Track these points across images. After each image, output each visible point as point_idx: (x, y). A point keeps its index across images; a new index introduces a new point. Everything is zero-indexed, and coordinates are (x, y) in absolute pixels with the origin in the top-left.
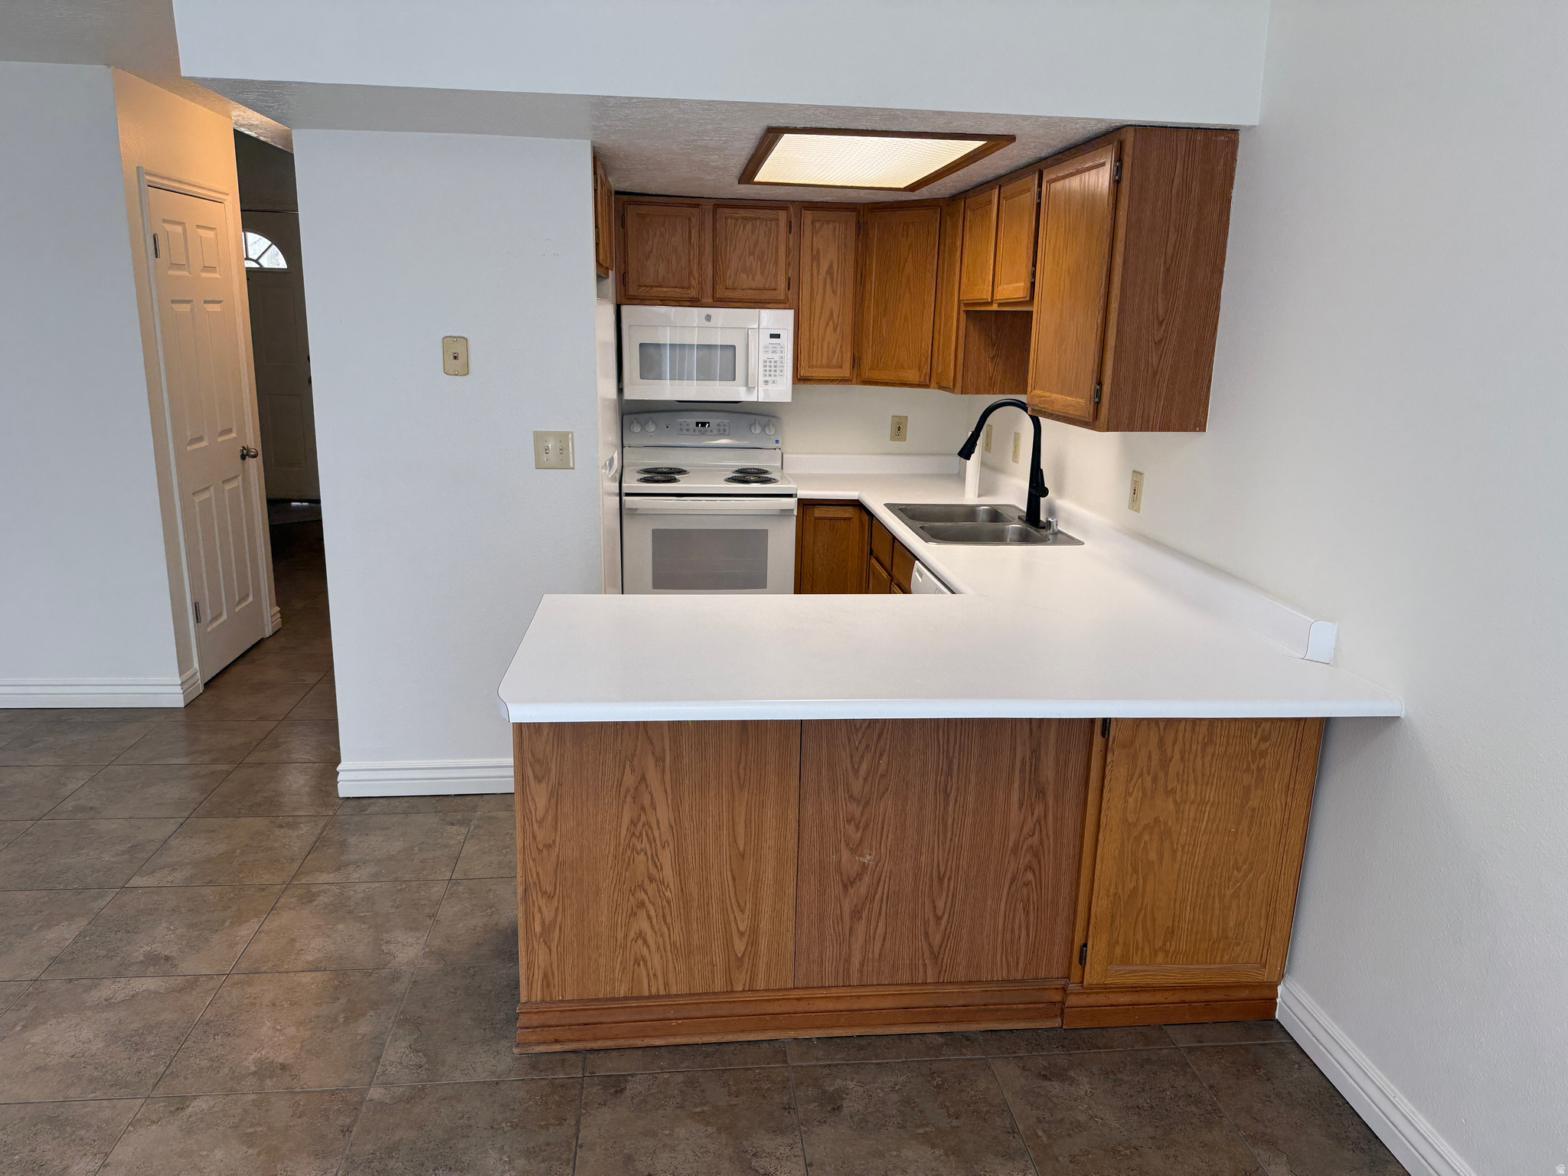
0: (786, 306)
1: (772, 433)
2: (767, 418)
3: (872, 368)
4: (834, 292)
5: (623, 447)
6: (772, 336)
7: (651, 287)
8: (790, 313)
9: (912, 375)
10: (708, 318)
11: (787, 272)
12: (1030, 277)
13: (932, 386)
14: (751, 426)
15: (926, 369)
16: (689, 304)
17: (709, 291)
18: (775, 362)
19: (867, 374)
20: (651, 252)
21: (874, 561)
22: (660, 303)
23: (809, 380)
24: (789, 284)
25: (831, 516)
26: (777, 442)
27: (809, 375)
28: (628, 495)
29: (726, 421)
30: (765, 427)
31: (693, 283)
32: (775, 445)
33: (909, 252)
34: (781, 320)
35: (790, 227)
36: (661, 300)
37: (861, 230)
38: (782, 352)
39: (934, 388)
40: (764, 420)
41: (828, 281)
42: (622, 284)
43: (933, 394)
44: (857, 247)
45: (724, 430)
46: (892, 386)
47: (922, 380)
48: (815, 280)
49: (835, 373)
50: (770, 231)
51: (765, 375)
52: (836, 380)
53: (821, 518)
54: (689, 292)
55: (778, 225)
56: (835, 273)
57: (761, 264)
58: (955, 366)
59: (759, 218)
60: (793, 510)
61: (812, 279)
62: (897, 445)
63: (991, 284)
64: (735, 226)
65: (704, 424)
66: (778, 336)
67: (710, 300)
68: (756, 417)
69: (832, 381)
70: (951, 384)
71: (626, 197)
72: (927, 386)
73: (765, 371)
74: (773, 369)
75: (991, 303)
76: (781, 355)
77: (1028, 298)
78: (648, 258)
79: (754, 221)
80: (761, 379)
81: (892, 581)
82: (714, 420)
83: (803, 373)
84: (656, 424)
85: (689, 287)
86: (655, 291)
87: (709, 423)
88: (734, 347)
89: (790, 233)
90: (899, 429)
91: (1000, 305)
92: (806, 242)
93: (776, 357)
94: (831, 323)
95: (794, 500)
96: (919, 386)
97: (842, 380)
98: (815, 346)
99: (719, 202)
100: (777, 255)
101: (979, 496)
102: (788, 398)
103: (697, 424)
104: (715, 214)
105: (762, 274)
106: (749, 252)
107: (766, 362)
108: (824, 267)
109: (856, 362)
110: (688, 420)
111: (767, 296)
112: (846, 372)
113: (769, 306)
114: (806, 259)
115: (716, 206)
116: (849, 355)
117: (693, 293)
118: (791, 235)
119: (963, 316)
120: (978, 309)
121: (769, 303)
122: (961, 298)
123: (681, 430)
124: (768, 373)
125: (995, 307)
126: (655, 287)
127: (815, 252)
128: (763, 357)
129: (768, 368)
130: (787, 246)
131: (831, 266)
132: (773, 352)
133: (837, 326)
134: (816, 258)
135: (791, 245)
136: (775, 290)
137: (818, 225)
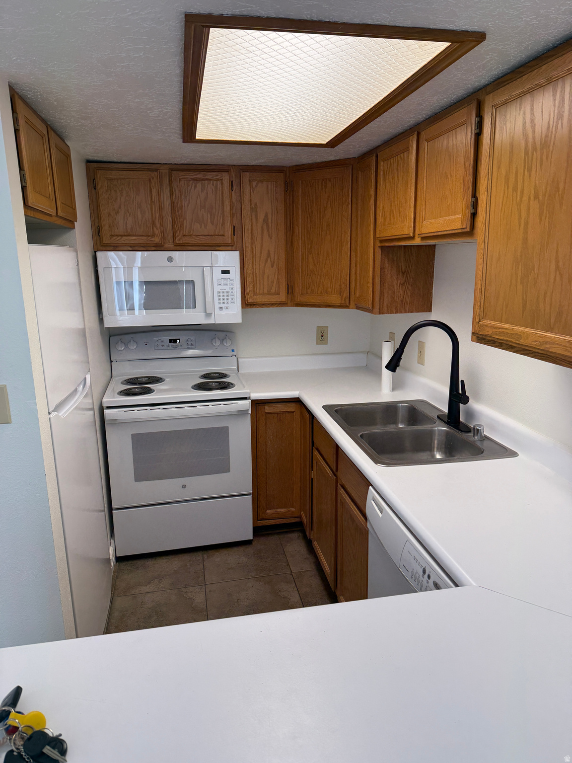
0: (233, 248)
1: (229, 344)
2: (224, 334)
3: (302, 294)
4: (270, 237)
5: (111, 362)
6: (224, 272)
7: (122, 236)
8: (236, 254)
9: (335, 299)
10: (170, 259)
11: (232, 222)
12: (470, 207)
13: (351, 306)
14: (212, 340)
15: (346, 294)
16: (154, 248)
17: (171, 239)
18: (227, 292)
19: (299, 299)
20: (120, 207)
21: (316, 453)
22: (131, 249)
23: (255, 305)
24: (234, 231)
25: (278, 411)
26: (233, 351)
27: (254, 301)
28: (109, 408)
29: (193, 338)
30: (223, 340)
31: (156, 232)
32: (232, 354)
33: (327, 202)
34: (229, 259)
35: (232, 185)
36: (131, 246)
37: (289, 187)
38: (232, 284)
39: (353, 309)
40: (222, 335)
41: (265, 227)
42: (97, 234)
43: (352, 312)
44: (285, 201)
45: (192, 344)
46: (319, 307)
47: (343, 302)
48: (254, 228)
49: (274, 299)
50: (216, 188)
51: (220, 303)
52: (276, 304)
53: (270, 413)
54: (153, 239)
55: (222, 184)
56: (270, 221)
57: (211, 215)
58: (373, 291)
59: (207, 179)
60: (248, 410)
61: (252, 226)
62: (322, 348)
63: (412, 221)
64: (188, 186)
65: (175, 341)
66: (227, 272)
67: (172, 246)
68: (215, 333)
69: (272, 305)
70: (370, 306)
71: (95, 165)
72: (347, 307)
73: (219, 299)
74: (225, 298)
75: (413, 238)
76: (231, 286)
77: (468, 229)
78: (117, 213)
79: (203, 182)
80: (217, 306)
81: (337, 482)
82: (183, 337)
83: (249, 299)
84: (137, 343)
85: (153, 236)
86: (124, 240)
87: (179, 339)
88: (193, 282)
89: (232, 190)
90: (322, 336)
91: (423, 238)
92: (246, 197)
93: (227, 288)
94: (269, 260)
95: (248, 402)
96: (341, 306)
97: (280, 304)
98: (258, 279)
99: (174, 167)
100: (223, 208)
101: (393, 389)
102: (238, 320)
103: (170, 341)
104: (170, 176)
105: (212, 223)
106: (201, 206)
107: (219, 292)
108: (261, 217)
109: (290, 290)
110: (163, 338)
111: (218, 240)
112: (283, 297)
113: (218, 248)
114: (247, 211)
115: (172, 170)
116: (284, 285)
117: (157, 240)
118: (233, 192)
119: (378, 251)
120: (392, 245)
121: (220, 246)
122: (377, 236)
123: (157, 346)
124: (222, 301)
125: (417, 241)
126: (125, 236)
127: (253, 205)
128: (217, 289)
129: (221, 298)
130: (231, 201)
131: (266, 216)
132: (225, 285)
133: (274, 262)
134: (254, 210)
135: (234, 201)
136: (223, 235)
137: (254, 184)
